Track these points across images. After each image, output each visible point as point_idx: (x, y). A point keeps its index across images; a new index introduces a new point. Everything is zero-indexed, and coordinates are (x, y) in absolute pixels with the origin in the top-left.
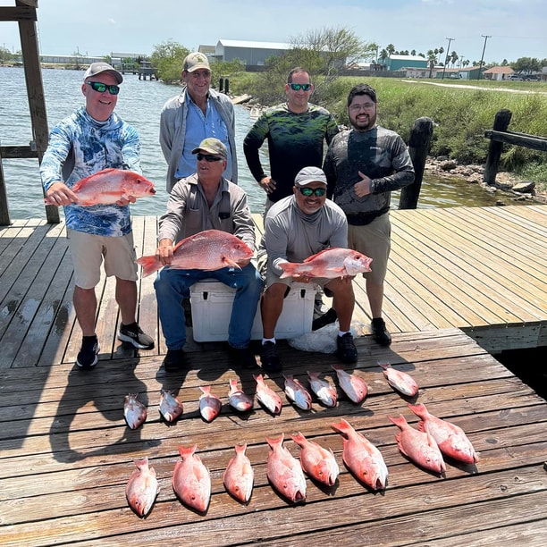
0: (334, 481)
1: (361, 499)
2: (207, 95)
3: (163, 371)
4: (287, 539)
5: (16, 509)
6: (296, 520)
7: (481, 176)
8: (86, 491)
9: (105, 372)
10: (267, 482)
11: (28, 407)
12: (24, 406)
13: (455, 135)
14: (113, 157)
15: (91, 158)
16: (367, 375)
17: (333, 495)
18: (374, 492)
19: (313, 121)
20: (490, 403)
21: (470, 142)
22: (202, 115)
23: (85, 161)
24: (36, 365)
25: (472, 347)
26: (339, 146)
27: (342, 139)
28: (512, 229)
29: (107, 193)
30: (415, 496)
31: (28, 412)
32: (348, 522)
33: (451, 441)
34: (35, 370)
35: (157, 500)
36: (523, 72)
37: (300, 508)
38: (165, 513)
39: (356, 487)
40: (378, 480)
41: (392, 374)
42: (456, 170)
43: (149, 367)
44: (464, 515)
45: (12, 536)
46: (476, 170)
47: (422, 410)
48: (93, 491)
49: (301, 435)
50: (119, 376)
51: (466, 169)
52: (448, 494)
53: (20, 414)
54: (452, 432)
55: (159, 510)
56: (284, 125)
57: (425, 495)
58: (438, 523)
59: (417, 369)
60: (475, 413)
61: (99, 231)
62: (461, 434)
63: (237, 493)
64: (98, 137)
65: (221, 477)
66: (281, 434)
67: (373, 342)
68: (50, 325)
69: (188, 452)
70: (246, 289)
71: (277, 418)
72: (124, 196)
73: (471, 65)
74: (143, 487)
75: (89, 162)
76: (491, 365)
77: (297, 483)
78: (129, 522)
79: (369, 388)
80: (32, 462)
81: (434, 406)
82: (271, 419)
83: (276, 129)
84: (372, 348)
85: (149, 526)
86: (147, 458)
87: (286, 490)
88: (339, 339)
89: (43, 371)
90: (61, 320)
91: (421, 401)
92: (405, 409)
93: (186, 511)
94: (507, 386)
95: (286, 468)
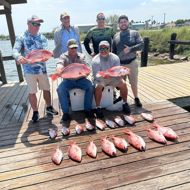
0: (126, 148)
1: (137, 154)
2: (69, 26)
3: (62, 121)
4: (111, 168)
5: (13, 166)
6: (114, 162)
7: (168, 57)
8: (37, 159)
9: (42, 122)
10: (102, 151)
11: (15, 135)
12: (14, 135)
13: (157, 44)
14: (38, 46)
15: (31, 47)
16: (135, 116)
17: (126, 153)
18: (141, 151)
19: (107, 31)
20: (181, 121)
21: (163, 46)
22: (68, 33)
23: (28, 48)
24: (18, 123)
25: (171, 105)
26: (117, 37)
27: (118, 35)
28: (181, 69)
29: (37, 58)
30: (156, 151)
31: (15, 136)
32: (133, 161)
33: (167, 132)
34: (17, 124)
35: (63, 159)
36: (179, 25)
37: (115, 158)
38: (66, 163)
39: (134, 150)
40: (142, 147)
41: (144, 115)
42: (160, 56)
43: (57, 120)
44: (175, 156)
45: (12, 174)
46: (166, 55)
47: (156, 125)
48: (40, 158)
49: (113, 136)
50: (47, 123)
51: (163, 55)
52: (169, 150)
53: (13, 137)
54: (168, 130)
55: (64, 162)
56: (97, 34)
57: (160, 151)
58: (166, 159)
59: (153, 113)
60: (175, 124)
61: (35, 73)
62: (171, 130)
63: (91, 155)
64: (33, 40)
65: (85, 151)
66: (105, 136)
67: (136, 106)
68: (22, 110)
69: (73, 144)
70: (89, 90)
71: (104, 131)
72: (43, 58)
73: (160, 24)
74: (57, 155)
75: (30, 48)
76: (179, 109)
77: (112, 149)
78: (53, 167)
79: (136, 120)
80: (18, 151)
81: (160, 123)
82: (102, 132)
83: (94, 35)
84: (136, 108)
85: (60, 168)
86: (58, 147)
87: (109, 152)
88: (123, 105)
89: (20, 124)
90: (25, 109)
91: (155, 122)
92: (150, 125)
93: (73, 162)
94: (186, 115)
95: (108, 145)
